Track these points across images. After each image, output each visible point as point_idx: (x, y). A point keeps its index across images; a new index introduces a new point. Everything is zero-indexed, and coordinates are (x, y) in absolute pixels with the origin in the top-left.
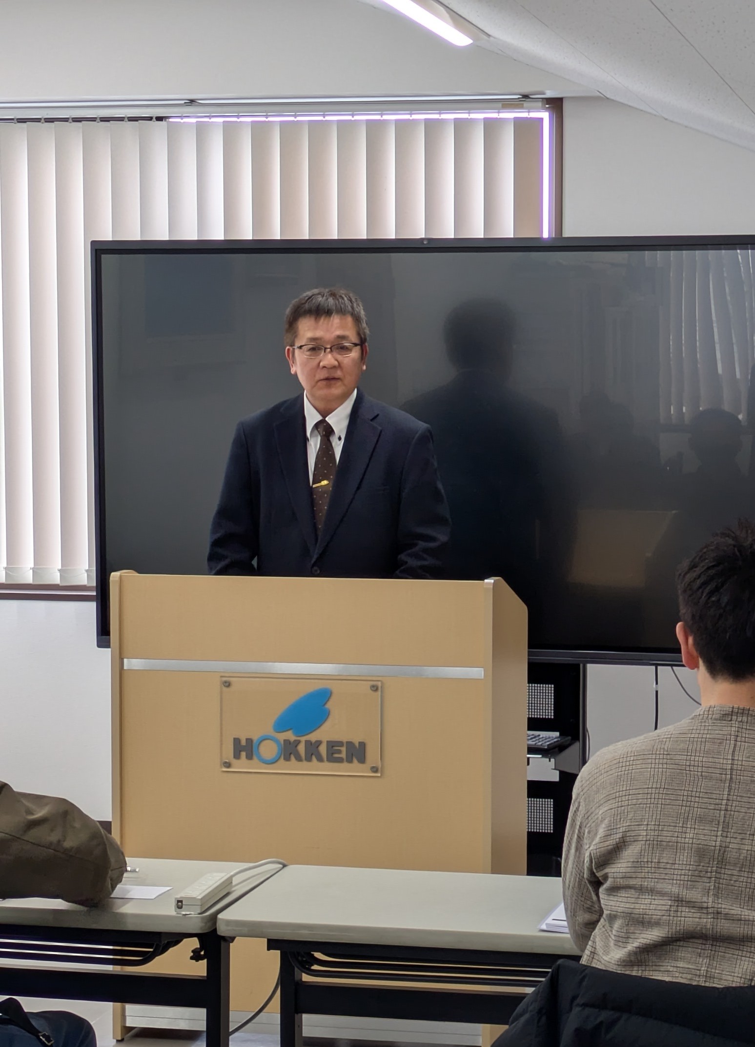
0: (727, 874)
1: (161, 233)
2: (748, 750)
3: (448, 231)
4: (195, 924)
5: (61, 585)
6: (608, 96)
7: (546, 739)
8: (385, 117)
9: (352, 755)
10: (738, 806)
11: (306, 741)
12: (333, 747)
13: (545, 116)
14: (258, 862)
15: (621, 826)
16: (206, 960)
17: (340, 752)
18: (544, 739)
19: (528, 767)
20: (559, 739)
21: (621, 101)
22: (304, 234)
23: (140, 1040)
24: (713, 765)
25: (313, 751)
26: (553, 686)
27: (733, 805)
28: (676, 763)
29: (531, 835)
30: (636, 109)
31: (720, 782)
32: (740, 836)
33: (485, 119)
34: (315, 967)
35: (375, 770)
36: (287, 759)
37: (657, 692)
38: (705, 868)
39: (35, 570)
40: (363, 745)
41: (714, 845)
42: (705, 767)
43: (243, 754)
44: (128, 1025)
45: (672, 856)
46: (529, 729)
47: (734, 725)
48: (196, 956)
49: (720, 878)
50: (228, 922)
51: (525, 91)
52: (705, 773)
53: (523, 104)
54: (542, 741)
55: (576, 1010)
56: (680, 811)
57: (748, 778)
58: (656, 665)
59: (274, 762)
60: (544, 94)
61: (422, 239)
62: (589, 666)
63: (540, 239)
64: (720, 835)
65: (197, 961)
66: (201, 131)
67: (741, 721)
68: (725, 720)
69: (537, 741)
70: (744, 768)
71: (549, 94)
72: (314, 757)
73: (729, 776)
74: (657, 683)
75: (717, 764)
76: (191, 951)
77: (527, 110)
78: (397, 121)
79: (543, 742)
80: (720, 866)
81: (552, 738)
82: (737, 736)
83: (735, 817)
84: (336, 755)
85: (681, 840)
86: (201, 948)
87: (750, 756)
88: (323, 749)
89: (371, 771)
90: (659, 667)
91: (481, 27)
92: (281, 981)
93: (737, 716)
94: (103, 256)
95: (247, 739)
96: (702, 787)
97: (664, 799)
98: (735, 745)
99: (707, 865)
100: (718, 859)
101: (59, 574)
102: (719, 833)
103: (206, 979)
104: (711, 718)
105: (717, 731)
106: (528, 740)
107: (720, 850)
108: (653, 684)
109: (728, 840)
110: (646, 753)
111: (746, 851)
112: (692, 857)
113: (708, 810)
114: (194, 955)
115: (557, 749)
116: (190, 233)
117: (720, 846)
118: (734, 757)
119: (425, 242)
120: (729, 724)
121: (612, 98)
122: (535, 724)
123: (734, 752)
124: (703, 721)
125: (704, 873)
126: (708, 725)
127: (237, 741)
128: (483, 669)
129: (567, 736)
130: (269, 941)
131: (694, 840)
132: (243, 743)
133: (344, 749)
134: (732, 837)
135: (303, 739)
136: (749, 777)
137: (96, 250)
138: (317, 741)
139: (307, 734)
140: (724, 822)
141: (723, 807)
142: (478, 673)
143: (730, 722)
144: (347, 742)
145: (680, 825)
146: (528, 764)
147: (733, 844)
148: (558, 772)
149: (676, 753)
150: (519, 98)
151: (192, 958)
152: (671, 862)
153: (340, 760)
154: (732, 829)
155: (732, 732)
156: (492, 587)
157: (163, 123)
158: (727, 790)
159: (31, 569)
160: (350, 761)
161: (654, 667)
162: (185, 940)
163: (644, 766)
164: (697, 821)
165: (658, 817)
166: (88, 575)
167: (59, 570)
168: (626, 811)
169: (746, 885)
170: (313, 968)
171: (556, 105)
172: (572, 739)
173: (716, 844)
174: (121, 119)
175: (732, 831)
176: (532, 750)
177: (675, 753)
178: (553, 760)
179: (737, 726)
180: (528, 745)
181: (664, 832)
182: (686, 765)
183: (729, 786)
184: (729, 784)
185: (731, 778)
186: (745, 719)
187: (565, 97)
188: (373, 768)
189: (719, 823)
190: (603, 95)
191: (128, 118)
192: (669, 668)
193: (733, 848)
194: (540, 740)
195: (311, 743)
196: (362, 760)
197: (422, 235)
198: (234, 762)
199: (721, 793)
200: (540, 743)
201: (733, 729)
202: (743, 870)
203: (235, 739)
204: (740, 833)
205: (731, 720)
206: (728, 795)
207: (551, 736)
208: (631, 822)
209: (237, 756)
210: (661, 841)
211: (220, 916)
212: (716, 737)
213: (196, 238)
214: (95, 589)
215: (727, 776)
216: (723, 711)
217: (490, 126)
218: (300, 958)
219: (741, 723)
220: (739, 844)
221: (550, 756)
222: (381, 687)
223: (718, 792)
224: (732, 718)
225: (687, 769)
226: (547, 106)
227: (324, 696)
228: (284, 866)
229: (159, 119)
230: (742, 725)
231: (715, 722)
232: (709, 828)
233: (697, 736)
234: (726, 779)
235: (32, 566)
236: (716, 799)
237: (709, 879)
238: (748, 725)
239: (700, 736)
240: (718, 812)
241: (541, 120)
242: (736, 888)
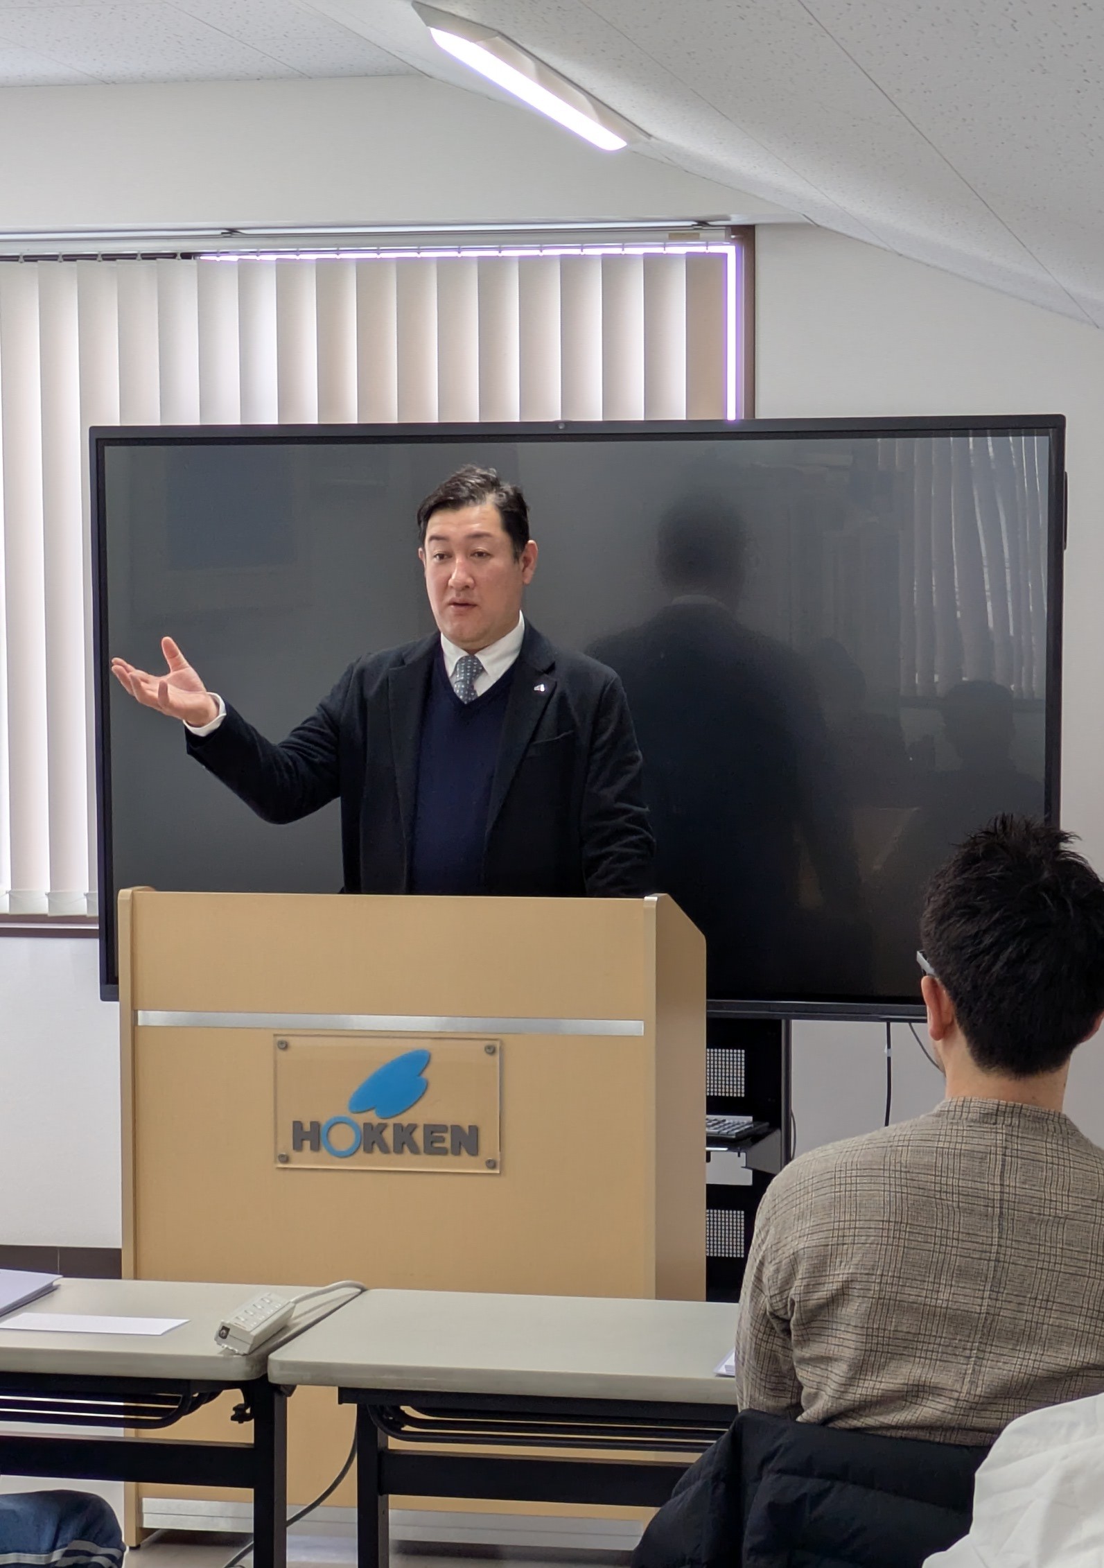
0: (994, 1353)
1: (189, 416)
2: (1023, 1169)
3: (593, 411)
4: (239, 1370)
5: (49, 915)
6: (819, 223)
7: (733, 1126)
8: (505, 253)
9: (460, 1143)
10: (1015, 1256)
11: (395, 1125)
12: (432, 1133)
13: (730, 250)
14: (327, 1285)
15: (841, 1272)
16: (253, 1421)
17: (443, 1140)
18: (730, 1125)
19: (708, 1164)
20: (752, 1125)
21: (835, 228)
22: (391, 416)
23: (162, 1547)
24: (975, 1192)
25: (404, 1140)
26: (743, 1051)
27: (1007, 1253)
28: (921, 1187)
29: (711, 1261)
30: (858, 240)
31: (985, 1218)
32: (1016, 1300)
33: (646, 255)
34: (407, 1428)
35: (492, 1164)
36: (369, 1150)
37: (889, 1059)
38: (963, 1343)
39: (11, 894)
40: (474, 1130)
41: (979, 1311)
42: (963, 1195)
43: (307, 1144)
44: (146, 1525)
45: (916, 1323)
46: (710, 1110)
47: (1000, 1131)
48: (239, 1416)
49: (983, 1359)
50: (283, 1365)
51: (702, 214)
52: (963, 1204)
53: (698, 234)
54: (729, 1128)
55: (768, 1479)
56: (931, 1259)
57: (1026, 1214)
58: (888, 1021)
59: (351, 1153)
60: (728, 219)
61: (556, 424)
62: (794, 1022)
63: (724, 422)
64: (988, 1296)
65: (241, 1421)
66: (245, 273)
67: (1010, 1125)
68: (986, 1123)
69: (721, 1129)
70: (1019, 1199)
71: (736, 220)
72: (406, 1148)
73: (998, 1209)
74: (889, 1047)
75: (979, 1191)
76: (232, 1409)
77: (704, 243)
78: (521, 258)
79: (729, 1130)
80: (985, 1341)
81: (742, 1125)
82: (1006, 1148)
83: (1009, 1271)
84: (437, 1145)
85: (931, 1302)
86: (247, 1404)
87: (1026, 1180)
88: (419, 1136)
89: (485, 1166)
90: (892, 1024)
91: (637, 124)
92: (358, 1444)
93: (1004, 1117)
94: (107, 448)
95: (312, 1123)
96: (961, 1225)
97: (909, 1240)
98: (1004, 1161)
99: (967, 1339)
100: (982, 1331)
101: (47, 900)
102: (987, 1294)
103: (252, 1447)
104: (967, 1119)
105: (976, 1139)
106: (709, 1126)
107: (986, 1319)
108: (884, 1048)
109: (999, 1304)
110: (875, 1167)
111: (1024, 1322)
112: (946, 1326)
113: (970, 1259)
114: (236, 1413)
115: (749, 1139)
116: (230, 415)
117: (987, 1313)
118: (1004, 1180)
119: (561, 427)
120: (993, 1128)
121: (824, 225)
122: (717, 1105)
123: (1002, 1172)
124: (955, 1121)
125: (961, 1350)
126: (962, 1128)
127: (297, 1125)
128: (642, 1022)
129: (764, 1121)
130: (340, 1389)
131: (950, 1303)
132: (307, 1127)
133: (448, 1136)
134: (1005, 1301)
135: (391, 1122)
136: (1027, 1212)
137: (97, 440)
138: (409, 1125)
139: (397, 1115)
140: (993, 1277)
141: (993, 1256)
142: (635, 1027)
143: (995, 1126)
144: (452, 1126)
145: (931, 1279)
146: (708, 1159)
147: (1005, 1311)
148: (751, 1172)
149: (920, 1171)
150: (693, 225)
151: (233, 1418)
152: (913, 1331)
153: (443, 1152)
154: (1005, 1288)
155: (998, 1142)
156: (654, 906)
157: (192, 262)
158: (997, 1230)
159: (7, 893)
160: (457, 1152)
161: (885, 1024)
162: (224, 1392)
163: (873, 1187)
164: (955, 1275)
165: (899, 1266)
166: (88, 902)
167: (48, 895)
168: (850, 1251)
169: (1020, 1369)
170: (403, 1429)
171: (745, 235)
172: (770, 1127)
173: (981, 1310)
174: (132, 257)
175: (1005, 1291)
176: (713, 1141)
177: (917, 1171)
178: (743, 1155)
179: (1004, 1131)
180: (708, 1133)
181: (906, 1288)
182: (935, 1191)
183: (999, 1224)
184: (999, 1220)
185: (1001, 1213)
186: (1015, 1121)
187: (758, 225)
188: (489, 1161)
189: (986, 1279)
190: (812, 221)
191: (142, 255)
192: (907, 1024)
193: (1005, 1317)
194: (726, 1127)
195: (402, 1127)
196: (474, 1151)
197: (557, 417)
198: (295, 1155)
199: (988, 1235)
200: (726, 1131)
201: (999, 1137)
202: (1018, 1348)
203: (295, 1123)
204: (1017, 1296)
205: (995, 1124)
206: (999, 1238)
207: (741, 1121)
208: (858, 1269)
209: (298, 1146)
210: (900, 1301)
211: (272, 1356)
212: (976, 1150)
213: (238, 423)
214: (97, 920)
215: (996, 1209)
216: (985, 1108)
217: (653, 265)
218: (384, 1417)
219: (1011, 1128)
220: (1014, 1311)
221: (739, 1148)
222: (500, 1048)
223: (985, 1234)
224: (996, 1120)
225: (937, 1197)
226: (733, 237)
227: (420, 1061)
228: (363, 1290)
229: (187, 256)
230: (1012, 1131)
231: (972, 1124)
232: (972, 1286)
233: (946, 1145)
234: (993, 1214)
235: (9, 888)
236: (982, 1244)
237: (967, 1359)
238: (1020, 1130)
239: (952, 1146)
240: (986, 1262)
241: (725, 256)
242: (1005, 1372)
